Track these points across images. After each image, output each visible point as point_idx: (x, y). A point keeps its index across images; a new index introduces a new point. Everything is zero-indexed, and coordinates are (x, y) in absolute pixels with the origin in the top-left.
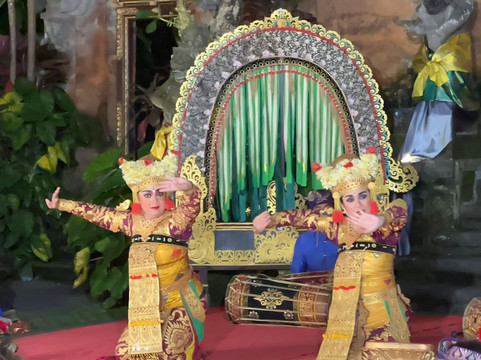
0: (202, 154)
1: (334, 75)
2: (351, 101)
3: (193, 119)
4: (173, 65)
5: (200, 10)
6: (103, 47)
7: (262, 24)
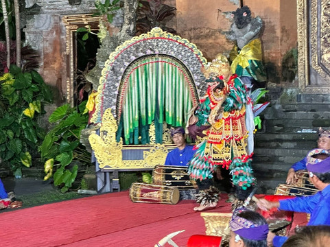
0: (114, 107)
1: (186, 63)
2: (195, 77)
3: (108, 88)
4: (97, 58)
5: (112, 26)
6: (58, 48)
7: (146, 36)
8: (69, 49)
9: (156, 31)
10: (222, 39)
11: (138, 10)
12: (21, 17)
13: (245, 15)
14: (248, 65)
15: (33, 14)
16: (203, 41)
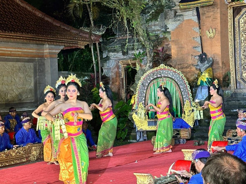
0: (144, 102)
1: (176, 80)
2: (181, 87)
3: (141, 93)
4: (135, 79)
5: (142, 64)
6: (118, 75)
7: (158, 68)
8: (123, 76)
9: (162, 66)
11: (154, 57)
12: (101, 62)
13: (204, 57)
14: (206, 80)
15: (106, 60)
16: (185, 70)
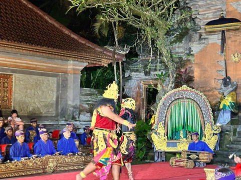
0: (164, 122)
1: (198, 102)
2: (203, 109)
3: (161, 113)
4: (156, 99)
5: (164, 86)
6: (139, 95)
7: (180, 89)
8: (144, 96)
9: (184, 87)
10: (216, 92)
11: (176, 78)
12: (123, 81)
13: (228, 80)
14: (229, 104)
15: (128, 80)
16: (207, 93)
